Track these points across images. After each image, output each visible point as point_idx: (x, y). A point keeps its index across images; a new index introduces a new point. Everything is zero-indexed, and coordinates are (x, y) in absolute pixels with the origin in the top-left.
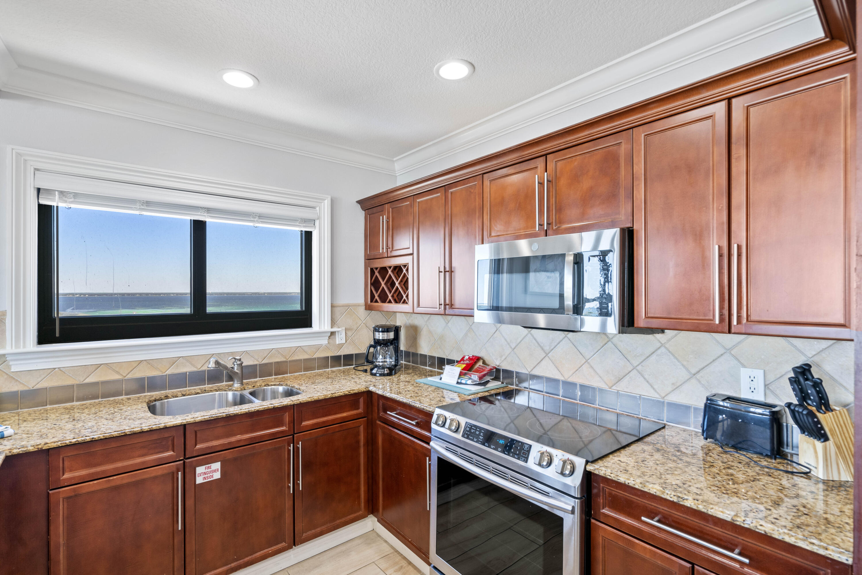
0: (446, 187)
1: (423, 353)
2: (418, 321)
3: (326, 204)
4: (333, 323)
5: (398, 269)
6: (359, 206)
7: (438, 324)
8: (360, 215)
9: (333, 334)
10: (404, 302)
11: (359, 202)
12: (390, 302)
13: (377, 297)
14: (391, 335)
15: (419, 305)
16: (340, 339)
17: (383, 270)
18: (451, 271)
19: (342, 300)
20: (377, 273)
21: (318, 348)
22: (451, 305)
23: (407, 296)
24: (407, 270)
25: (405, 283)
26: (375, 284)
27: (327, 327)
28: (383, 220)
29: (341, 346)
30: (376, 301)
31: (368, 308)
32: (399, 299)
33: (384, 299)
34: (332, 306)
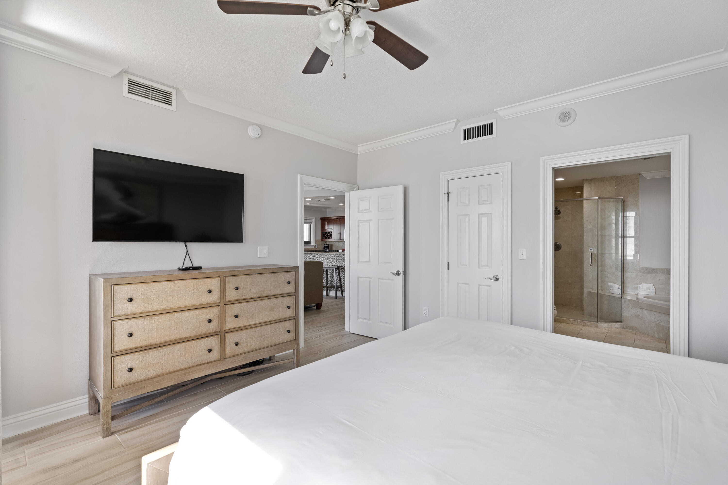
0: (339, 219)
1: (334, 250)
2: (332, 243)
3: (314, 219)
4: (315, 244)
5: (329, 233)
6: (320, 219)
7: (337, 244)
8: (320, 221)
9: (315, 245)
10: (331, 239)
11: (320, 218)
12: (327, 239)
13: (324, 238)
14: (328, 246)
15: (334, 240)
16: (316, 247)
17: (326, 233)
18: (340, 233)
19: (317, 239)
20: (324, 233)
21: (313, 248)
22: (340, 239)
23: (332, 238)
24: (331, 233)
25: (331, 235)
26: (324, 235)
27: (314, 244)
28: (326, 223)
29: (316, 248)
30: (324, 239)
31: (322, 240)
32: (329, 238)
33: (326, 238)
34: (315, 240)
